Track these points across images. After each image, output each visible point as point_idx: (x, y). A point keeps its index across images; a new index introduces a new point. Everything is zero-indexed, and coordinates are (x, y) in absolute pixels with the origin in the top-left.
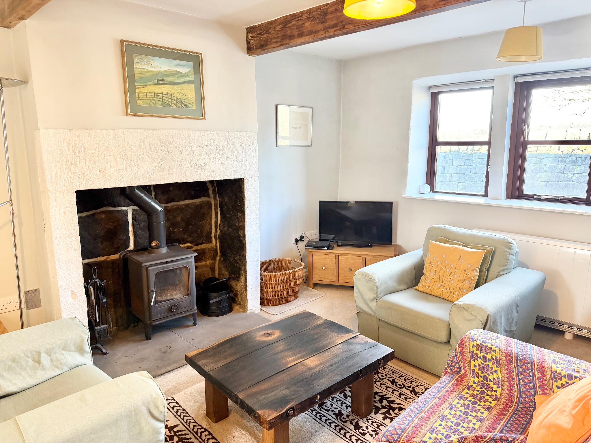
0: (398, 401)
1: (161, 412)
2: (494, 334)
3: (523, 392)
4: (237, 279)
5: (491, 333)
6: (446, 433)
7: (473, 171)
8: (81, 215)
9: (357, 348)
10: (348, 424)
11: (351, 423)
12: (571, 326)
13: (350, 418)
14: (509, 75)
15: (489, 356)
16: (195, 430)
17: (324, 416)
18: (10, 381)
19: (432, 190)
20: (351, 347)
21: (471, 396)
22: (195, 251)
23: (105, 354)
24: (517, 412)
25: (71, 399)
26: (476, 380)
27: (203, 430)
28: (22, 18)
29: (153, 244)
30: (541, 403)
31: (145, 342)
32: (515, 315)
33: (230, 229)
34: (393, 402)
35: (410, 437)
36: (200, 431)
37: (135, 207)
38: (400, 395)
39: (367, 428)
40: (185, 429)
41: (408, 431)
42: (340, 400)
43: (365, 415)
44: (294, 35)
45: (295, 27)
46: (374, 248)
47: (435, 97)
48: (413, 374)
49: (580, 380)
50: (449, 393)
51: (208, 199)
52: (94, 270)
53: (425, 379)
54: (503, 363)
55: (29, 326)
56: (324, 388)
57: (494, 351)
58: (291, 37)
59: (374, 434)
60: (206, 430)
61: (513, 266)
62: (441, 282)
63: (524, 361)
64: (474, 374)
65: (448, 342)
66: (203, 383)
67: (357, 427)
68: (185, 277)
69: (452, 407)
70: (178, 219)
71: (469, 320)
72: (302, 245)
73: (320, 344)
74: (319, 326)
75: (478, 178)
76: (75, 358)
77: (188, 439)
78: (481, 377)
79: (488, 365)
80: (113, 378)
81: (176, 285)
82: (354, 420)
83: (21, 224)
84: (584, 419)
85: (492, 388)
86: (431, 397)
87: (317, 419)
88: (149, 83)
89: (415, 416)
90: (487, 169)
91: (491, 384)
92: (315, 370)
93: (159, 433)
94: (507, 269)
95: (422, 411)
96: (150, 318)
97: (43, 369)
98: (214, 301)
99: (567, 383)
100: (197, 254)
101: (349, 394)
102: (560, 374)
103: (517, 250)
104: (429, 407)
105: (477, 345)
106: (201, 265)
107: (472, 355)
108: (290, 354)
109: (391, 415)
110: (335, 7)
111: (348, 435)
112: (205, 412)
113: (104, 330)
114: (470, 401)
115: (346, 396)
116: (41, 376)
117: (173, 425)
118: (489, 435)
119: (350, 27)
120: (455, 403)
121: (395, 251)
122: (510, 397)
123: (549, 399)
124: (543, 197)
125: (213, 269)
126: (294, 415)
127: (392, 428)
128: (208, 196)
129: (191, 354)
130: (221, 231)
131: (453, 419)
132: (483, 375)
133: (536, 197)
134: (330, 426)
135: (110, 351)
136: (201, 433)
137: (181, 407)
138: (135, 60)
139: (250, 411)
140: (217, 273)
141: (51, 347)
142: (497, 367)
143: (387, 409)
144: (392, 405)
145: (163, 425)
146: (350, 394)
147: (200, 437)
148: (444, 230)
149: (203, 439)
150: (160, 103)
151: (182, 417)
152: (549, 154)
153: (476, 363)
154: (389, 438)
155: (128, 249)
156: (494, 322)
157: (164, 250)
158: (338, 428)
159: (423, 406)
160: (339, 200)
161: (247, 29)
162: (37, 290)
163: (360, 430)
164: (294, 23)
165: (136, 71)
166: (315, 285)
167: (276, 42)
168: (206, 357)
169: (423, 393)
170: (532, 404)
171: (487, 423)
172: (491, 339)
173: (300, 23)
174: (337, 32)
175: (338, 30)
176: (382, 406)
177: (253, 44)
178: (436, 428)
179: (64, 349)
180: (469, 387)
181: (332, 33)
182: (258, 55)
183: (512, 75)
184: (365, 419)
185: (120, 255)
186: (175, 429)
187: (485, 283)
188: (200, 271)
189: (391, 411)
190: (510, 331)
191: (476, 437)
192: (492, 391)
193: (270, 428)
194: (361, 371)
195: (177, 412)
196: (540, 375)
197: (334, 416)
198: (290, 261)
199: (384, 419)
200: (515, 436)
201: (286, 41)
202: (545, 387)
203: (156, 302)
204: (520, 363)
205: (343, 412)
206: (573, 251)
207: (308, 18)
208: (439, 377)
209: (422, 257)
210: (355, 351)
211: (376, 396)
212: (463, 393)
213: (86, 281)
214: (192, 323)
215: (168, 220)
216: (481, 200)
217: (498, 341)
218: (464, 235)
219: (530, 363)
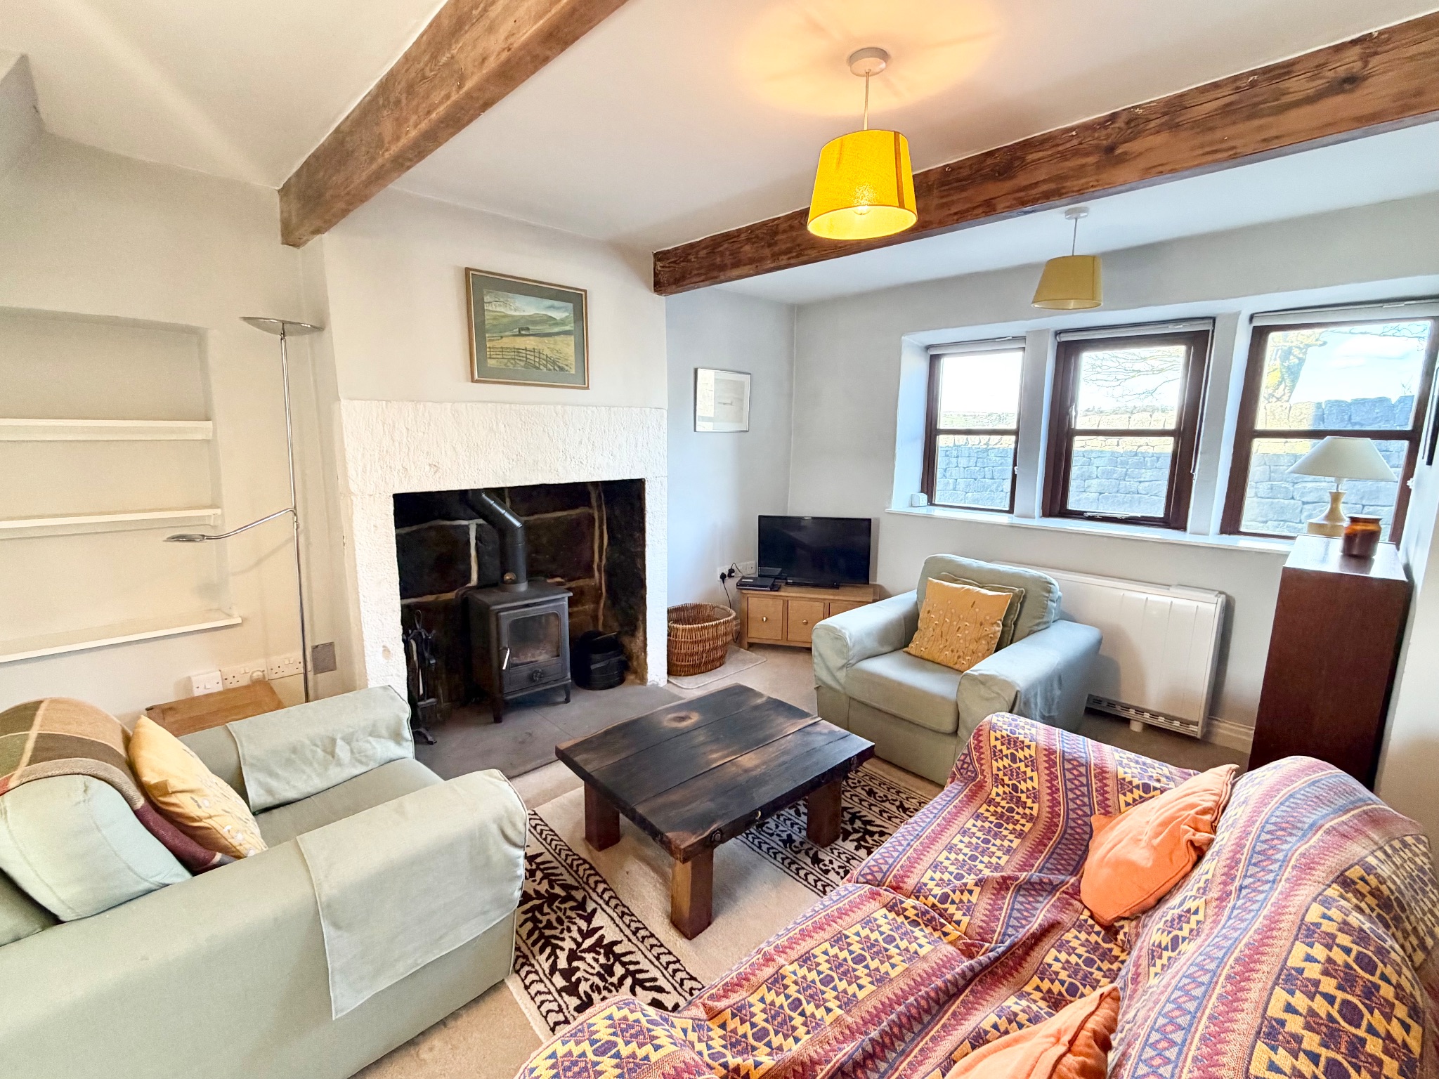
0: (878, 822)
1: (520, 833)
2: (1028, 720)
3: (1073, 810)
4: (632, 633)
5: (1022, 719)
6: (957, 871)
7: (988, 476)
8: (399, 530)
9: (819, 741)
10: (801, 856)
11: (807, 854)
12: (1140, 711)
13: (806, 846)
14: (1048, 330)
15: (1020, 754)
16: (569, 861)
17: (765, 843)
18: (288, 783)
19: (931, 502)
20: (810, 738)
21: (992, 815)
22: (569, 589)
23: (431, 743)
24: (1064, 841)
25: (383, 810)
26: (1000, 790)
27: (581, 862)
28: (318, 231)
29: (507, 577)
30: (1102, 827)
31: (494, 725)
32: (1057, 692)
33: (622, 557)
34: (870, 823)
35: (901, 877)
36: (575, 863)
37: (481, 521)
38: (881, 812)
39: (831, 862)
40: (553, 859)
41: (898, 866)
42: (789, 819)
43: (828, 842)
44: (726, 265)
45: (728, 253)
46: (841, 589)
47: (934, 360)
48: (900, 780)
49: (1162, 792)
50: (959, 810)
51: (591, 511)
52: (418, 615)
53: (918, 788)
54: (1043, 766)
55: (317, 699)
56: (767, 799)
57: (1029, 747)
58: (722, 268)
59: (841, 871)
60: (585, 862)
61: (1053, 617)
62: (944, 640)
63: (1075, 763)
64: (998, 781)
65: (955, 733)
66: (582, 789)
67: (816, 860)
68: (553, 630)
69: (964, 832)
70: (544, 540)
71: (987, 699)
72: (731, 583)
73: (761, 735)
74: (757, 707)
75: (995, 486)
76: (386, 749)
77: (558, 875)
78: (1008, 785)
79: (1019, 768)
80: (446, 779)
81: (540, 641)
82: (811, 849)
83: (308, 545)
84: (1171, 853)
85: (1025, 803)
86: (932, 816)
87: (755, 848)
88: (507, 333)
89: (908, 844)
90: (1014, 471)
91: (1023, 797)
92: (754, 773)
93: (517, 865)
94: (1045, 623)
95: (918, 837)
96: (501, 691)
97: (339, 764)
98: (598, 666)
99: (1141, 797)
100: (571, 594)
101: (803, 809)
102: (1131, 783)
103: (1060, 594)
104: (929, 830)
105: (1003, 737)
106: (577, 612)
107: (995, 752)
108: (714, 748)
109: (866, 842)
110: (789, 223)
111: (802, 873)
112: (584, 835)
113: (431, 706)
114: (991, 822)
115: (798, 813)
116: (336, 775)
117: (535, 853)
118: (1023, 875)
119: (813, 253)
120: (969, 825)
121: (874, 594)
122: (1053, 817)
123: (1115, 821)
124: (1098, 515)
125: (595, 618)
126: (723, 841)
127: (872, 863)
128: (590, 505)
129: (564, 745)
130: (608, 559)
131: (966, 850)
132: (1010, 783)
133: (1087, 515)
134: (775, 858)
135: (438, 739)
136: (578, 866)
137: (546, 825)
138: (487, 299)
139: (656, 834)
140: (601, 622)
141: (351, 730)
142: (1032, 771)
143: (860, 834)
144: (868, 827)
145: (521, 853)
146: (806, 811)
147: (576, 872)
148: (951, 562)
149: (581, 875)
150: (522, 364)
151: (549, 841)
152: (1102, 452)
153: (1000, 764)
154: (869, 877)
155: (469, 585)
156: (1027, 703)
157: (523, 587)
158: (787, 862)
159: (920, 829)
160: (789, 514)
161: (655, 255)
162: (331, 644)
163: (821, 865)
164: (726, 245)
165: (488, 316)
166: (752, 646)
167: (699, 275)
168: (587, 751)
169: (917, 810)
170: (1087, 829)
171: (1019, 858)
172: (1023, 728)
173: (737, 246)
174: (792, 261)
175: (793, 257)
176: (853, 828)
177: (664, 278)
178: (941, 863)
179: (370, 735)
180: (990, 802)
181: (784, 262)
182: (671, 293)
183: (1053, 330)
184: (828, 849)
185: (457, 594)
186: (539, 860)
187: (1011, 643)
188: (575, 620)
189: (867, 837)
190: (1050, 717)
191: (1002, 877)
192: (1024, 808)
193: (685, 861)
194: (824, 775)
195: (541, 834)
196: (1099, 784)
197: (780, 843)
198: (713, 608)
199: (857, 848)
200: (1062, 877)
201: (715, 274)
202: (1107, 802)
203: (510, 665)
204: (1068, 766)
205: (794, 837)
206: (1144, 596)
207: (748, 240)
208: (942, 787)
209: (916, 604)
210: (816, 745)
211: (845, 814)
212: (981, 810)
213: (405, 632)
214: (562, 699)
215: (528, 541)
216: (1005, 519)
217: (1033, 731)
218: (980, 571)
219: (1083, 765)
